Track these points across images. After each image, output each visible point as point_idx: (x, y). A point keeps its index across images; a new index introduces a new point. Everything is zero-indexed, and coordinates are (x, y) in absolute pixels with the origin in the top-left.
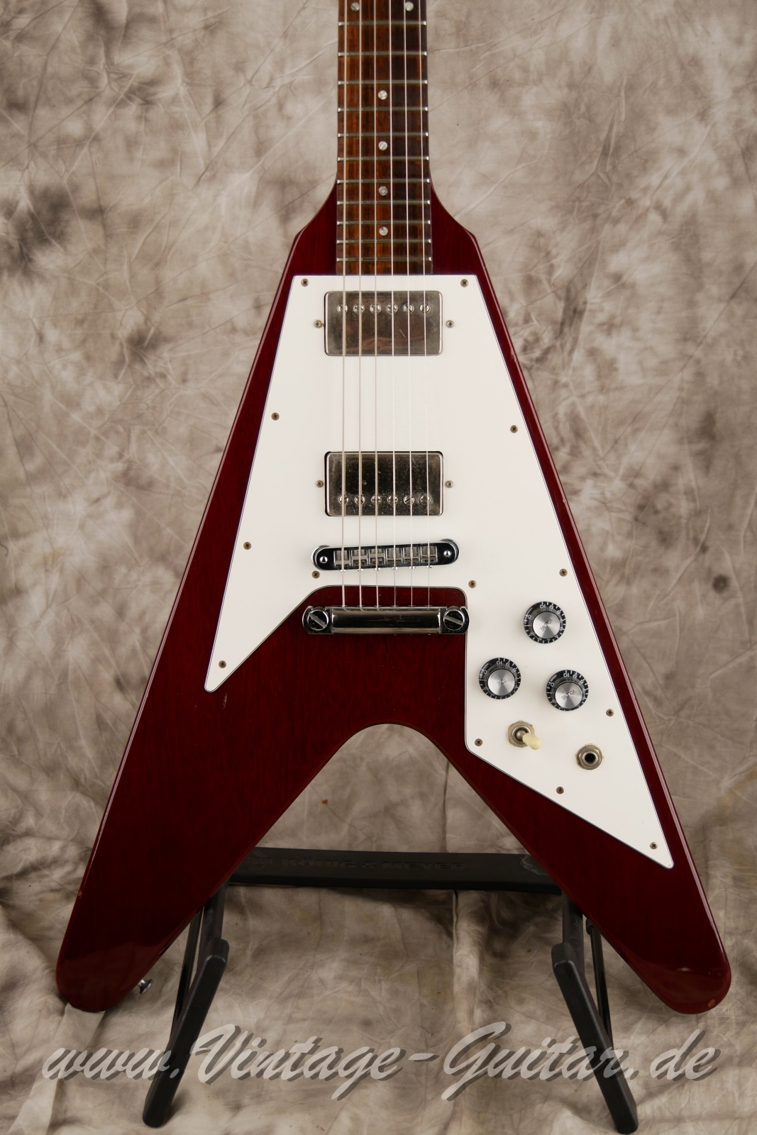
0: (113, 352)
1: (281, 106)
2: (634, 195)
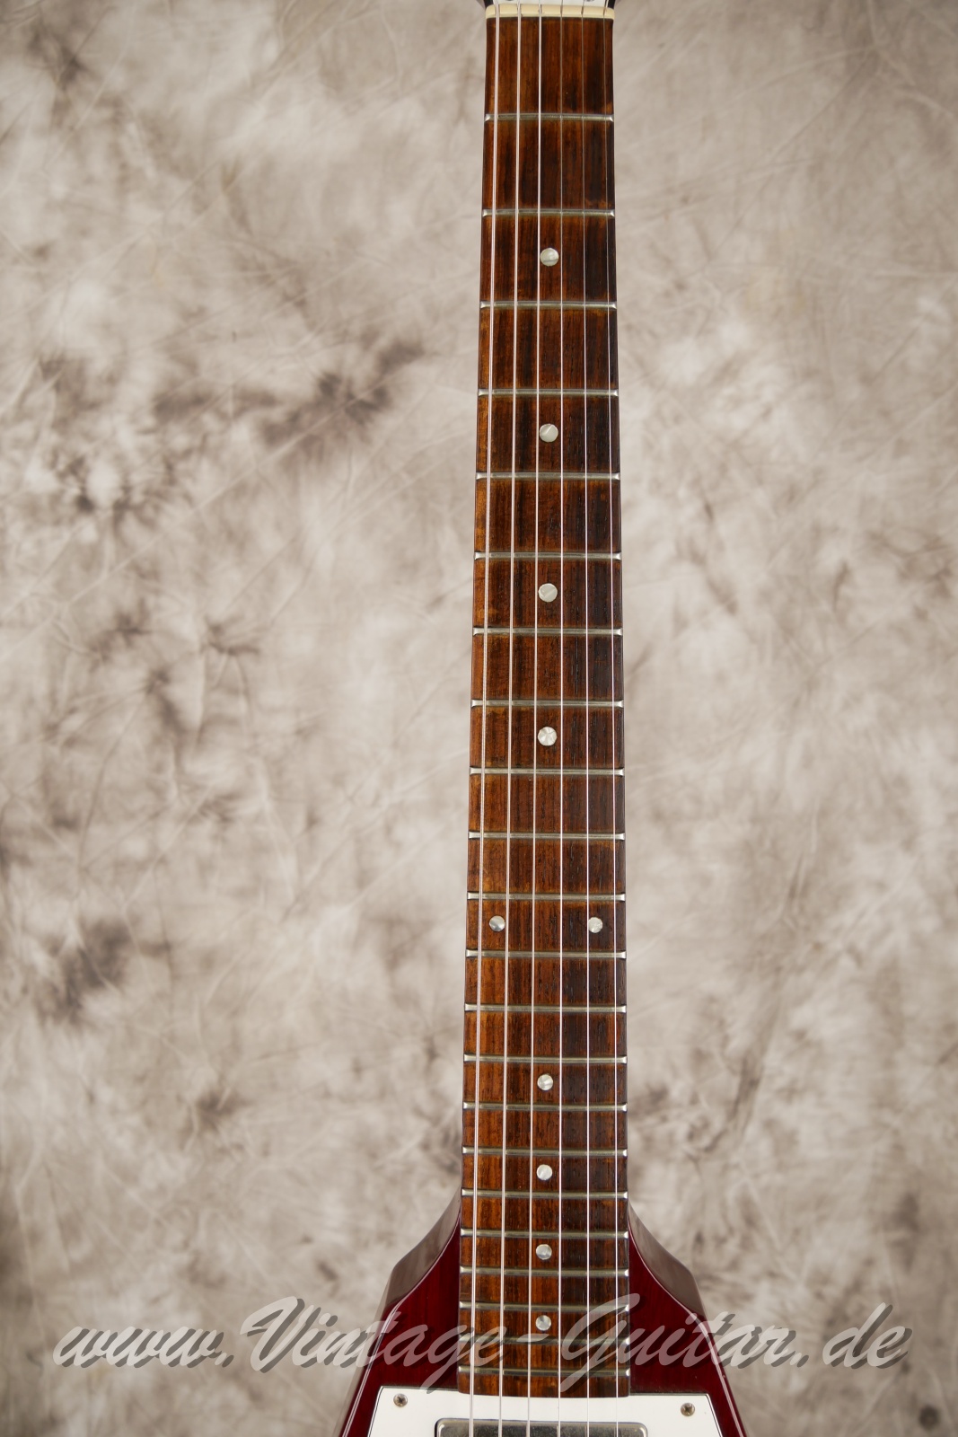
0: (179, 1118)
1: (388, 830)
2: (823, 937)
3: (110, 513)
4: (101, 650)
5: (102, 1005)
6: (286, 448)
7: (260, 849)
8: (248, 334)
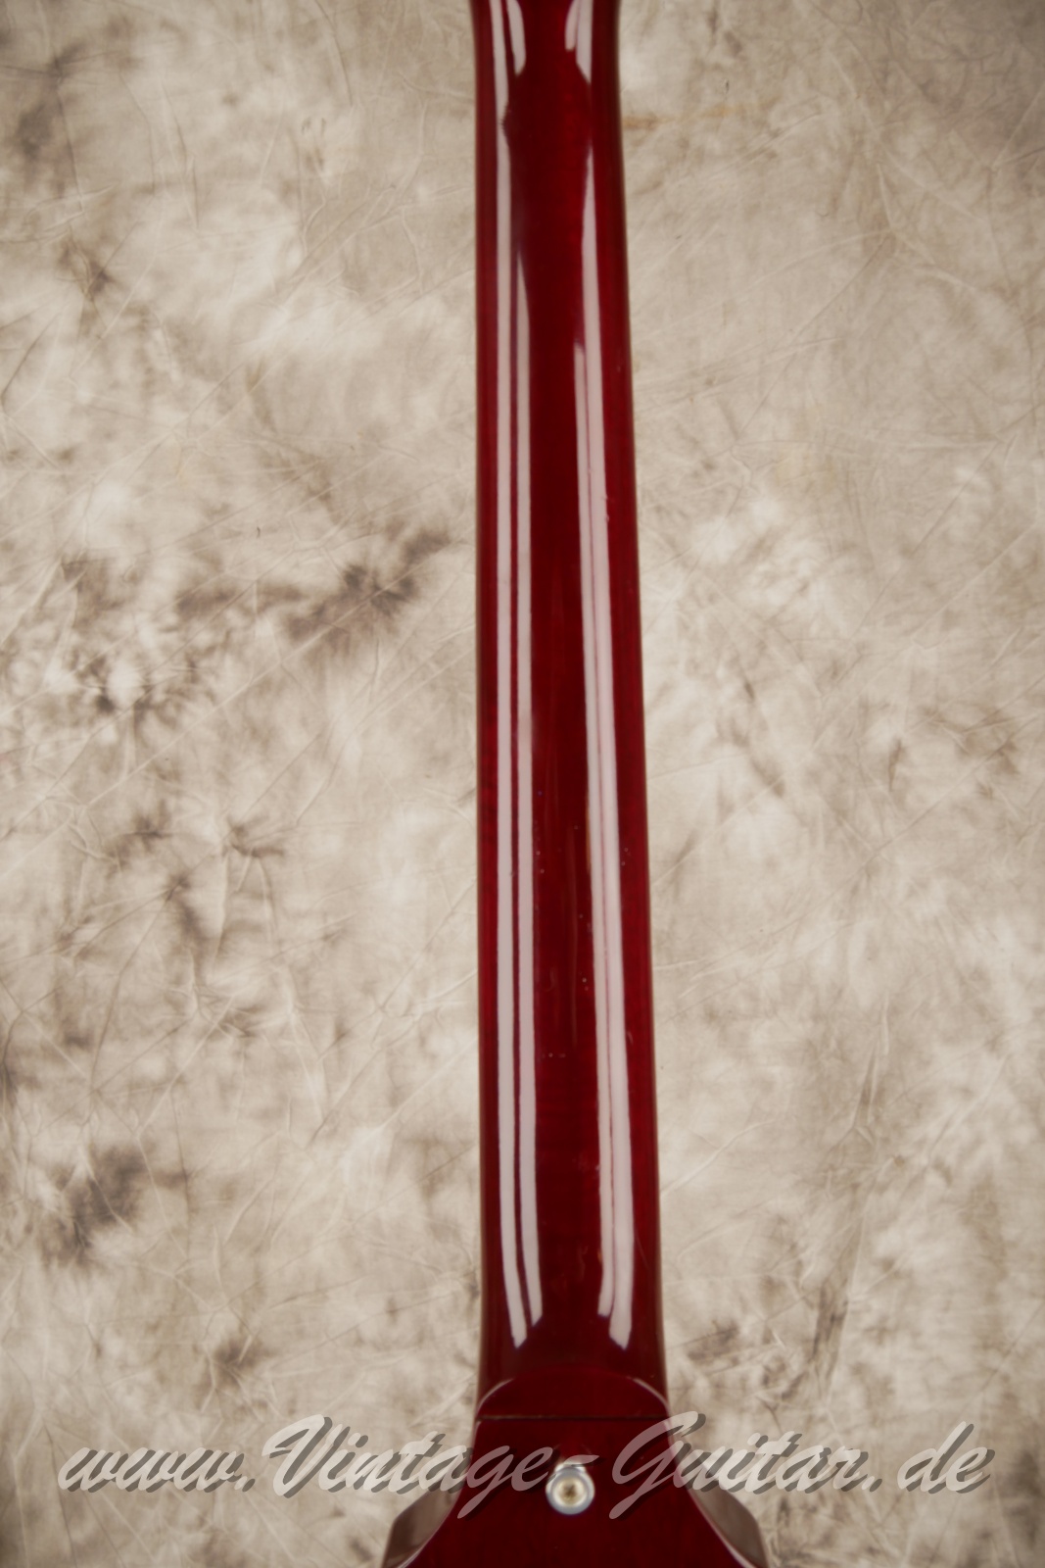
3: (131, 713)
4: (119, 855)
5: (112, 1244)
6: (311, 641)
7: (285, 1065)
8: (272, 530)
